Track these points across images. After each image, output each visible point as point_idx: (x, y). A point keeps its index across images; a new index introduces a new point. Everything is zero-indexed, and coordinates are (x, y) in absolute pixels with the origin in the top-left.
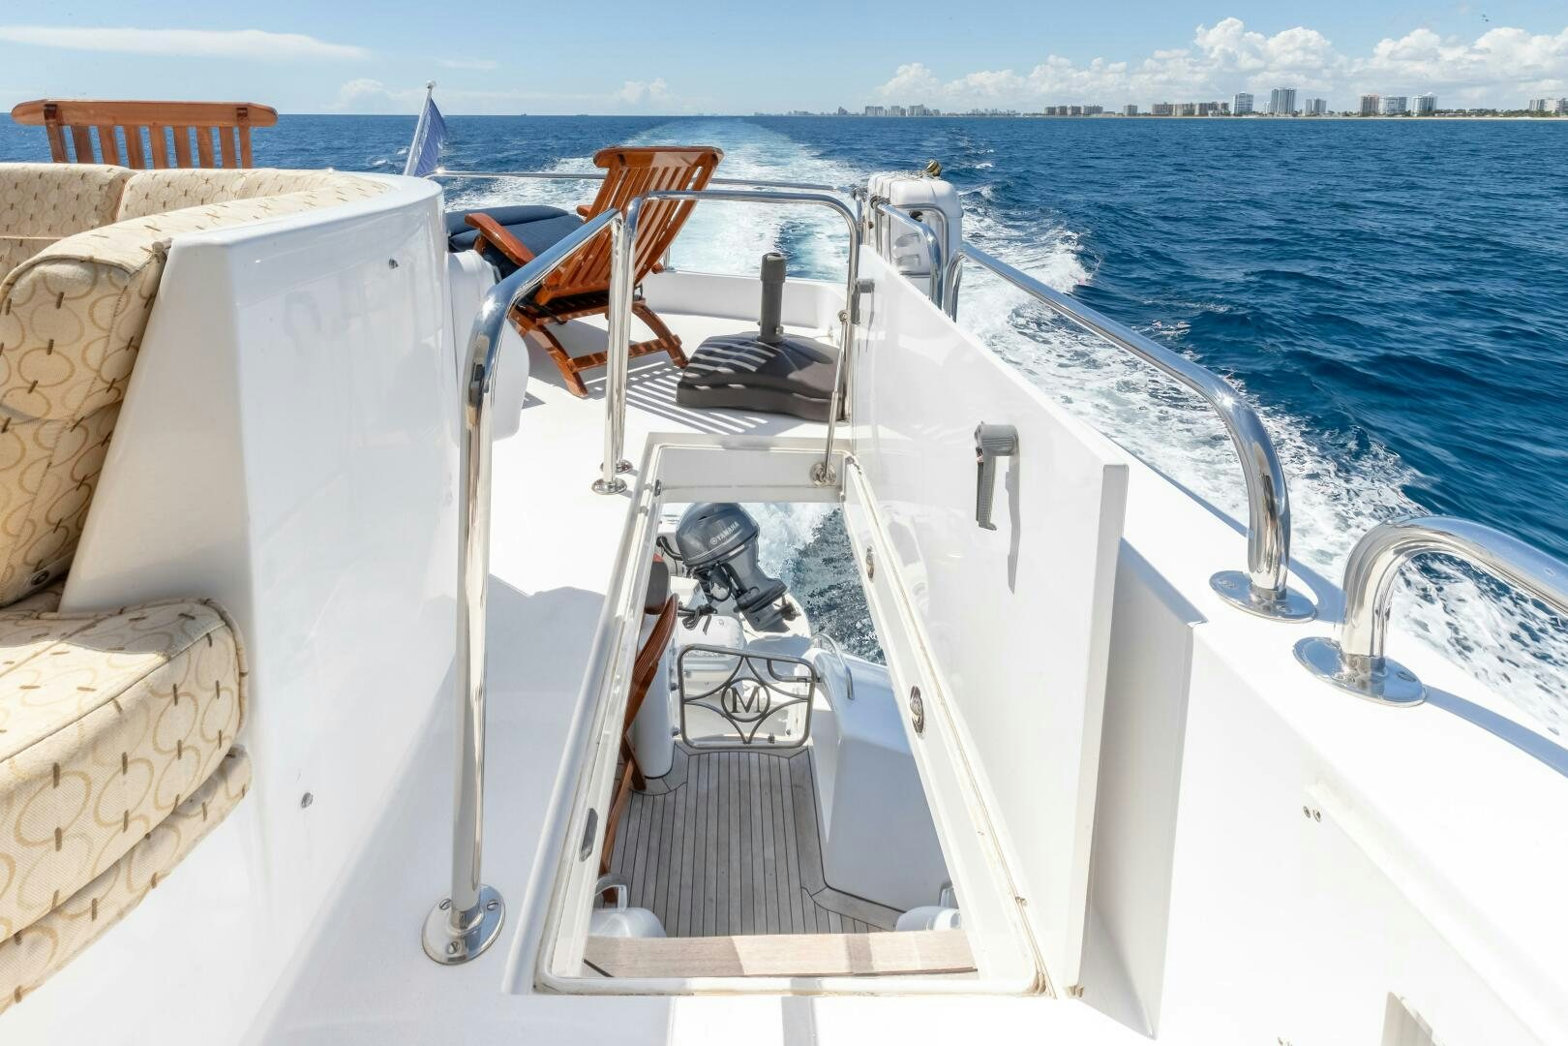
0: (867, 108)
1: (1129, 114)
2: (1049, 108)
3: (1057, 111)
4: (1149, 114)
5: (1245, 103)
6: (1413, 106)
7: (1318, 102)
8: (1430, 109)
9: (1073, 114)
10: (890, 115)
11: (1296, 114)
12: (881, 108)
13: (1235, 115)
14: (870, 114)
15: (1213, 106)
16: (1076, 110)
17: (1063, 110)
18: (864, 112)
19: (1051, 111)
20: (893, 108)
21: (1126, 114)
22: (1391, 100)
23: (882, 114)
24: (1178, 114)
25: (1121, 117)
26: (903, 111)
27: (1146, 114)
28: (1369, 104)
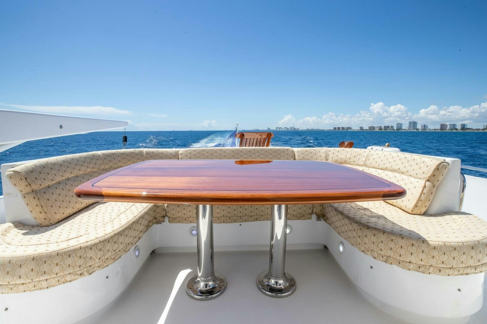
0: (277, 128)
1: (360, 130)
2: (334, 128)
3: (337, 128)
4: (367, 130)
5: (400, 126)
6: (459, 127)
7: (425, 125)
8: (464, 128)
9: (342, 129)
10: (284, 130)
11: (417, 129)
12: (281, 128)
13: (396, 130)
14: (278, 130)
15: (388, 127)
16: (343, 128)
17: (339, 128)
18: (275, 129)
19: (335, 128)
20: (285, 128)
21: (359, 129)
22: (450, 125)
23: (281, 130)
24: (377, 130)
25: (358, 130)
26: (288, 129)
27: (366, 129)
28: (443, 126)
